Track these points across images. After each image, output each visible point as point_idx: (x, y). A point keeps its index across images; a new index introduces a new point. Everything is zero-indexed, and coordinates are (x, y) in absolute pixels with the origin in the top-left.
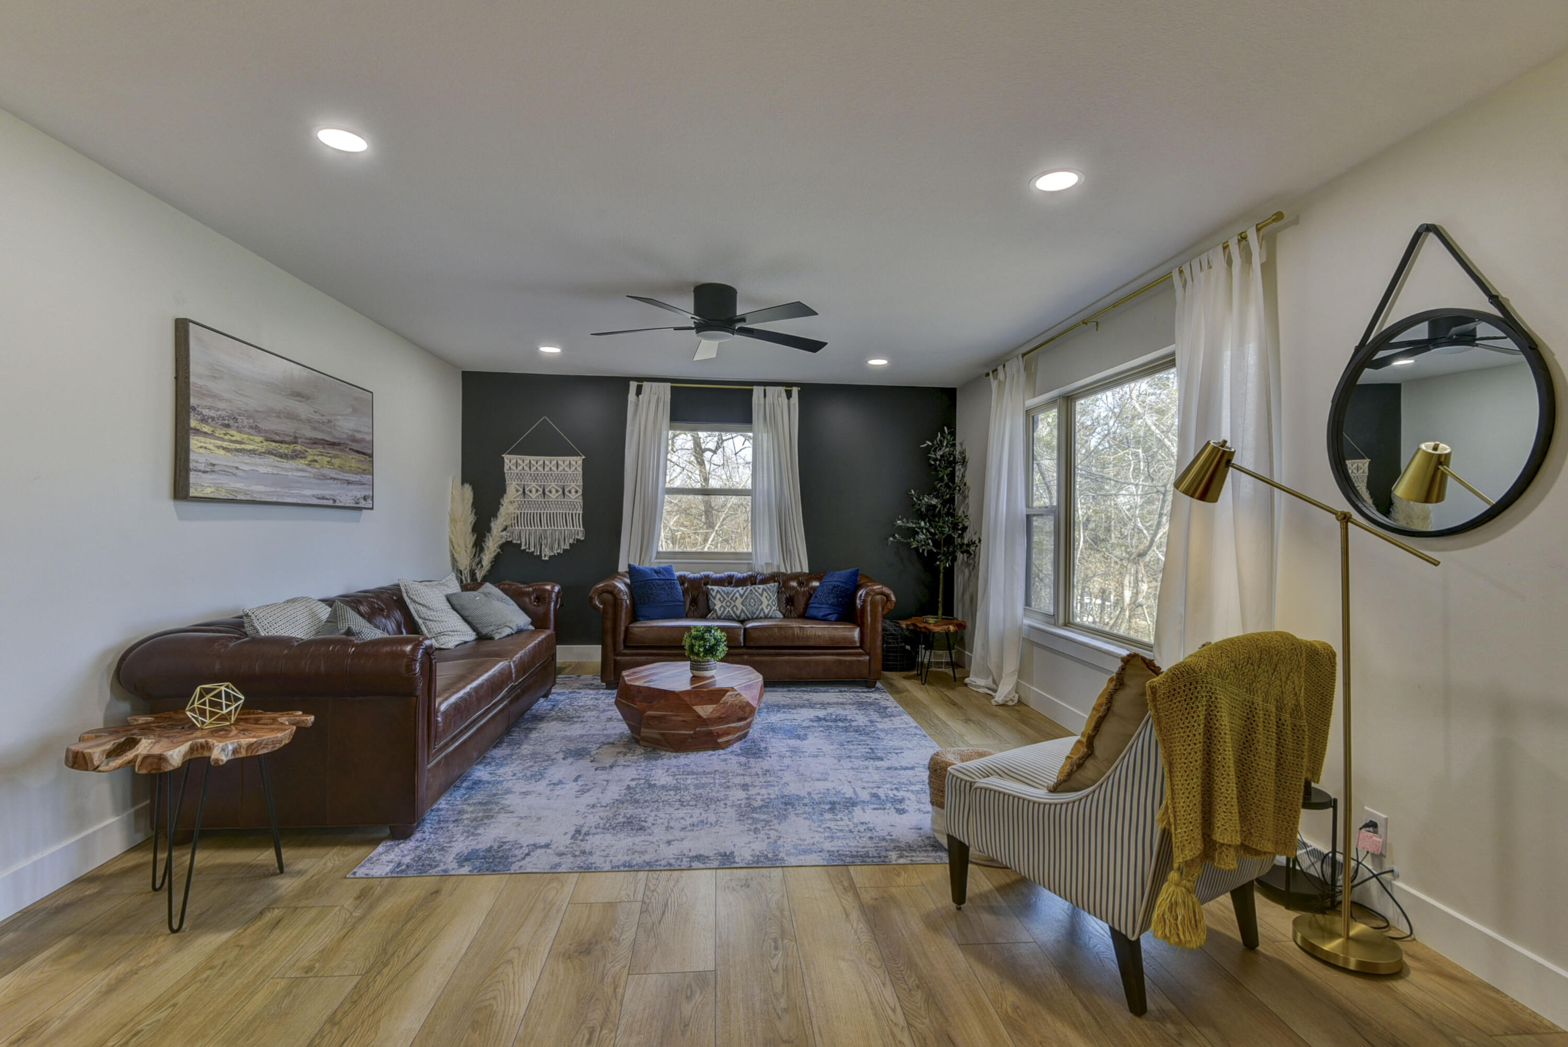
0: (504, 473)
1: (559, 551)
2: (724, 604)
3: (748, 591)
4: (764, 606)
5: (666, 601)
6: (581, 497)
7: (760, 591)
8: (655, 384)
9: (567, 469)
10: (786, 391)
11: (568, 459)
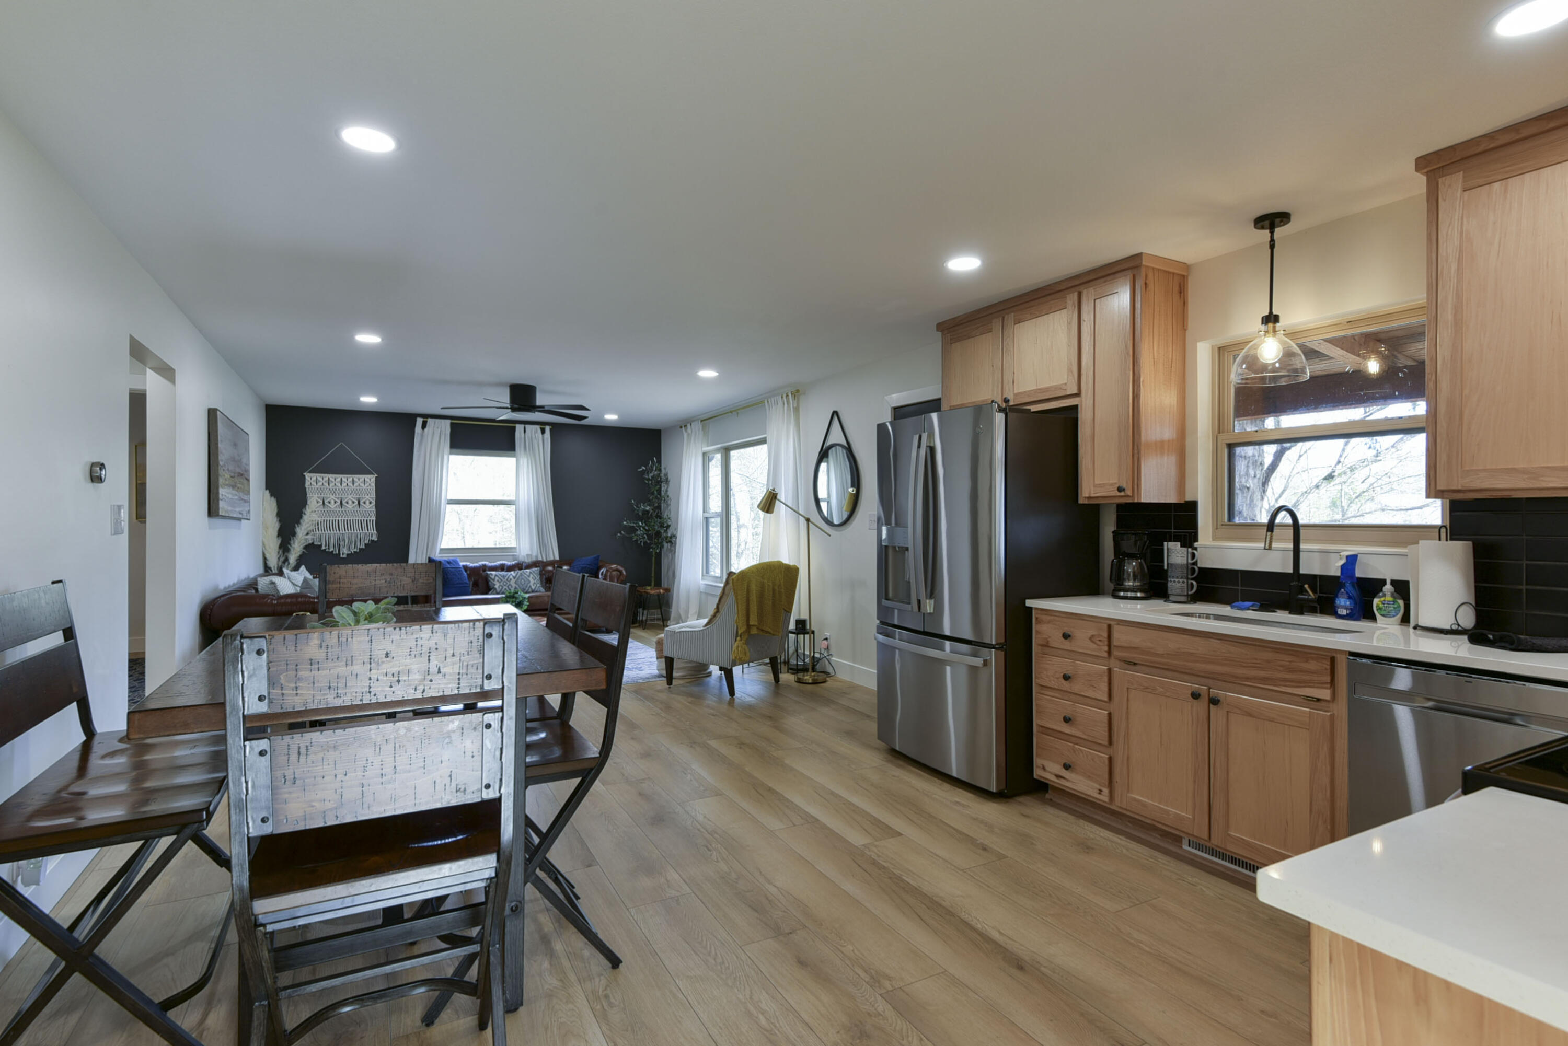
0: (305, 488)
1: (355, 550)
2: (501, 584)
3: (519, 574)
4: (531, 584)
5: (457, 584)
6: (374, 507)
8: (437, 421)
9: (362, 485)
10: (541, 428)
11: (362, 477)
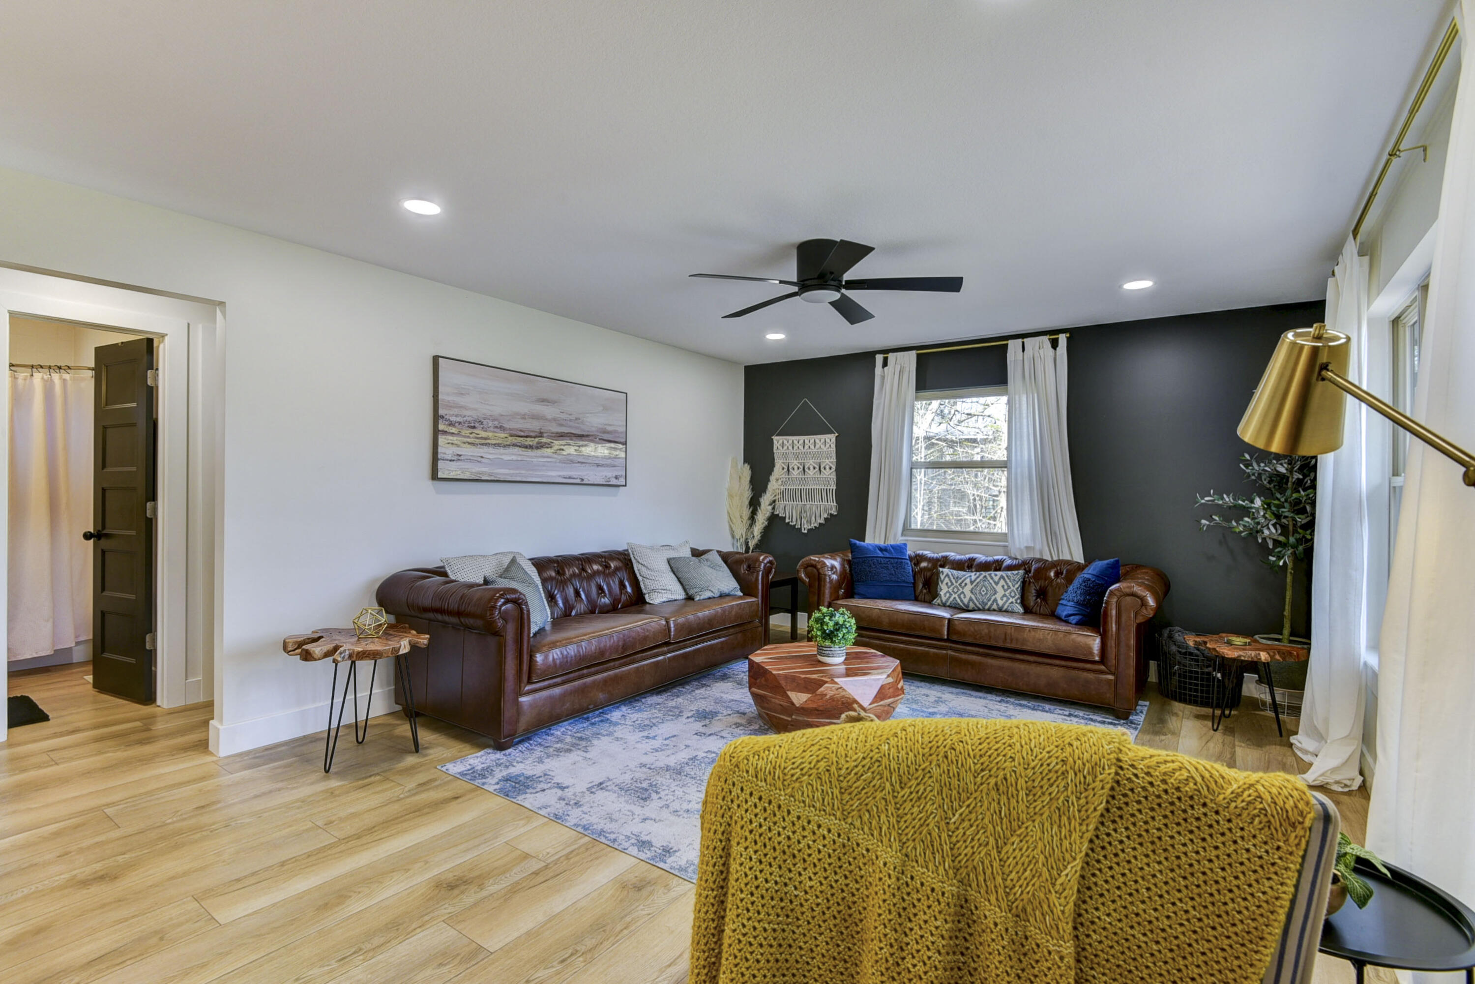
0: (773, 453)
1: (816, 524)
2: (951, 589)
3: (982, 577)
4: (998, 596)
5: (887, 581)
6: (834, 474)
7: (996, 579)
8: (900, 354)
9: (823, 446)
10: (1051, 340)
11: (823, 437)
